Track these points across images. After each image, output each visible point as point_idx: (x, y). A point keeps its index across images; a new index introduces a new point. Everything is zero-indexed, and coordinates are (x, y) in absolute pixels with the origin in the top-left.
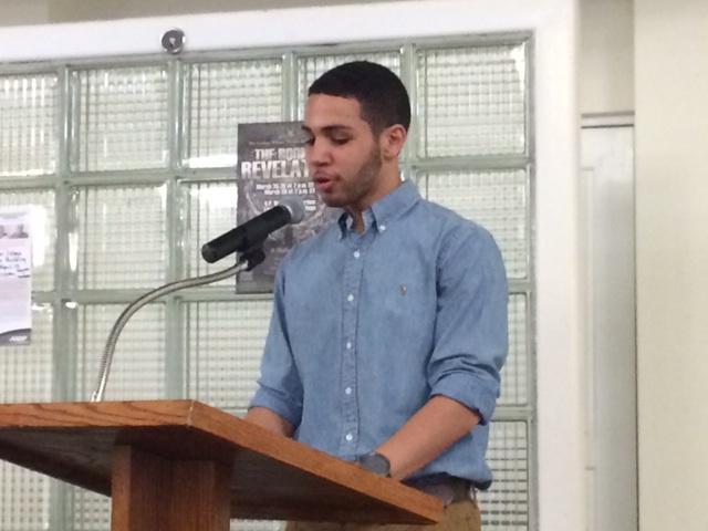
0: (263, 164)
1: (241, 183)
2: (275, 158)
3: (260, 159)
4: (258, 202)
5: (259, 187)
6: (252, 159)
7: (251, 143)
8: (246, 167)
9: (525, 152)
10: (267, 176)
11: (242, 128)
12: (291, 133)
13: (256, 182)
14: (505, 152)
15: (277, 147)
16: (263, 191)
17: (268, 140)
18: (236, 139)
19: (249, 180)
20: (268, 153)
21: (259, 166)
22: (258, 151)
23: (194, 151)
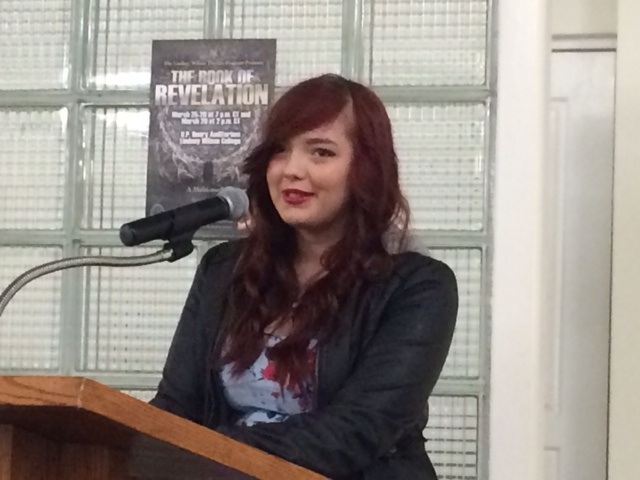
0: (181, 88)
1: (154, 110)
2: (194, 81)
3: (177, 83)
4: (173, 132)
5: (175, 115)
6: (168, 82)
7: (167, 63)
8: (161, 91)
9: (485, 84)
10: (184, 103)
11: (157, 45)
12: (214, 53)
13: (172, 109)
14: (462, 82)
15: (197, 69)
16: (179, 120)
17: (187, 60)
18: (150, 58)
19: (163, 107)
20: (186, 75)
21: (176, 90)
22: (174, 73)
23: (100, 69)
